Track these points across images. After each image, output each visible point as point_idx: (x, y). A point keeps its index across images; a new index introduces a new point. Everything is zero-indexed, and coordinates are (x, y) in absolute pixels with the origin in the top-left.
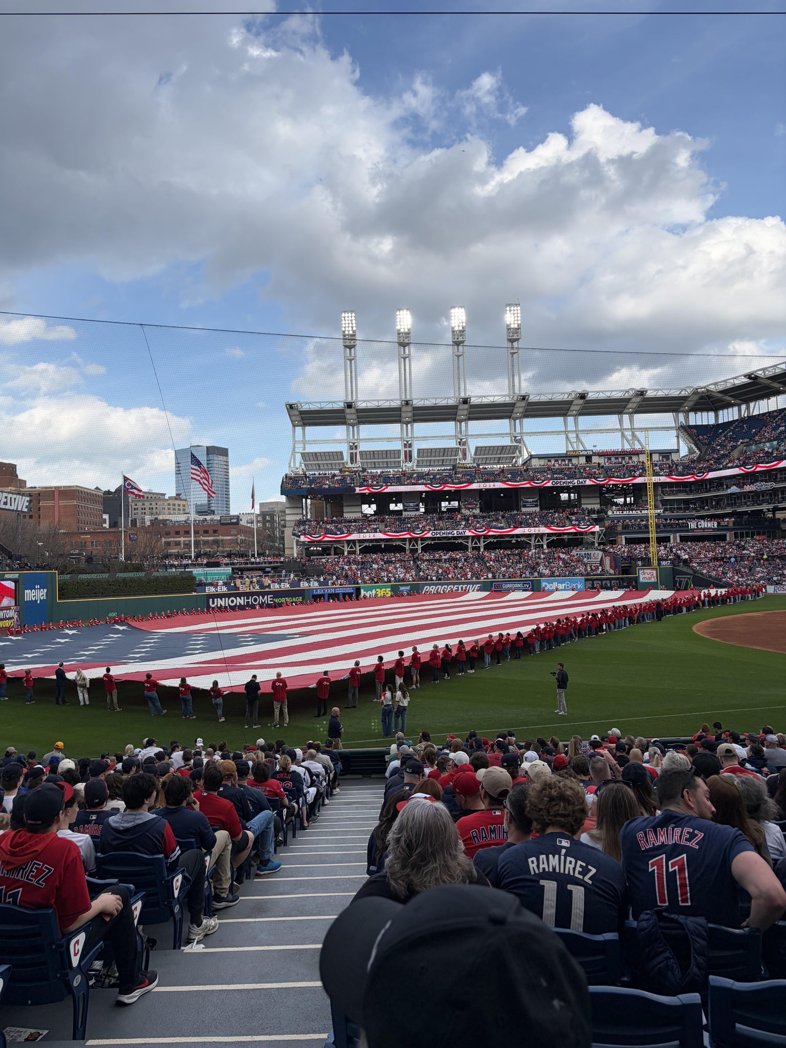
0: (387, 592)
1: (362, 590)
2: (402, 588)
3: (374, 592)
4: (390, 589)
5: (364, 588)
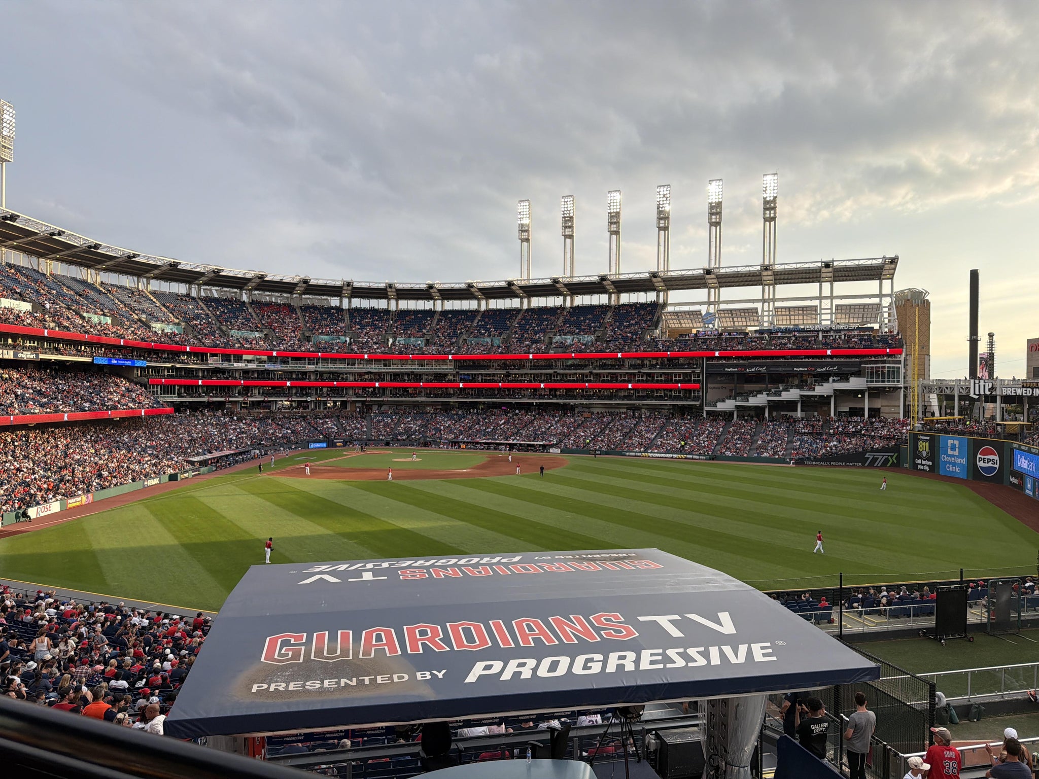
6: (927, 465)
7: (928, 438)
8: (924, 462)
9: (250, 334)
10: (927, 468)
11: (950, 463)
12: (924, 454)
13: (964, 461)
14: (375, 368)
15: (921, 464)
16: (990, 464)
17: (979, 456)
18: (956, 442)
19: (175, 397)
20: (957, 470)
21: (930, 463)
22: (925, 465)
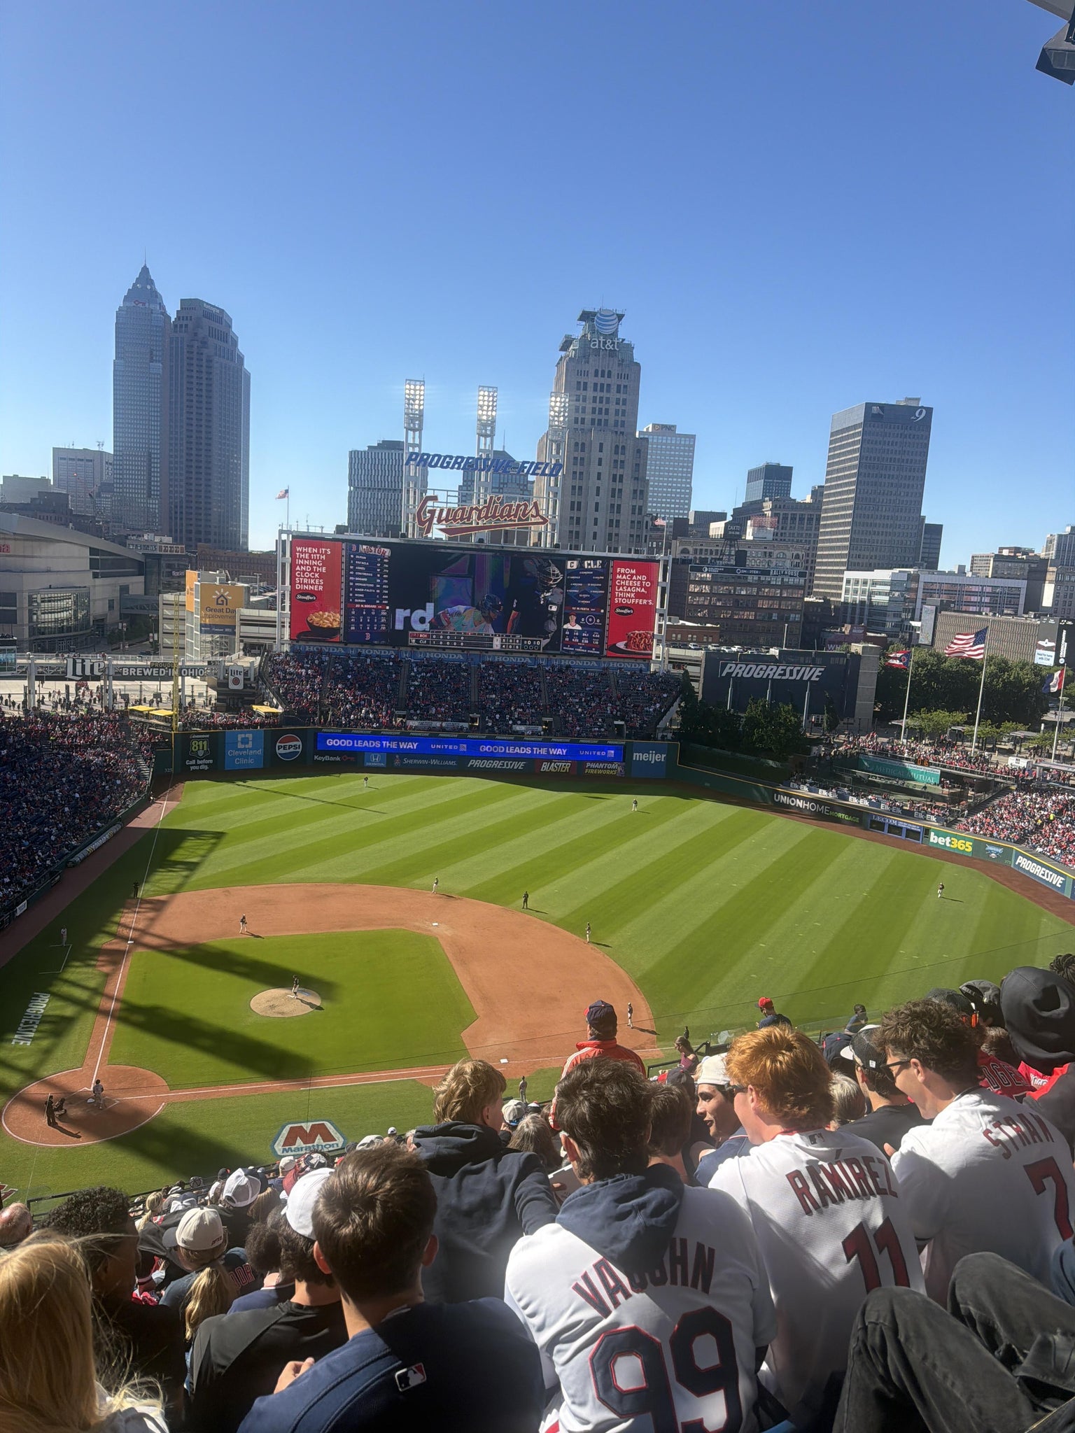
0: (967, 845)
1: (932, 834)
2: (989, 848)
3: (948, 839)
4: (971, 844)
5: (934, 831)
6: (205, 764)
7: (208, 736)
8: (199, 762)
10: (206, 768)
11: (239, 756)
12: (201, 753)
13: (260, 752)
15: (196, 765)
16: (292, 750)
17: (278, 744)
18: (251, 735)
20: (251, 761)
21: (211, 761)
22: (204, 764)
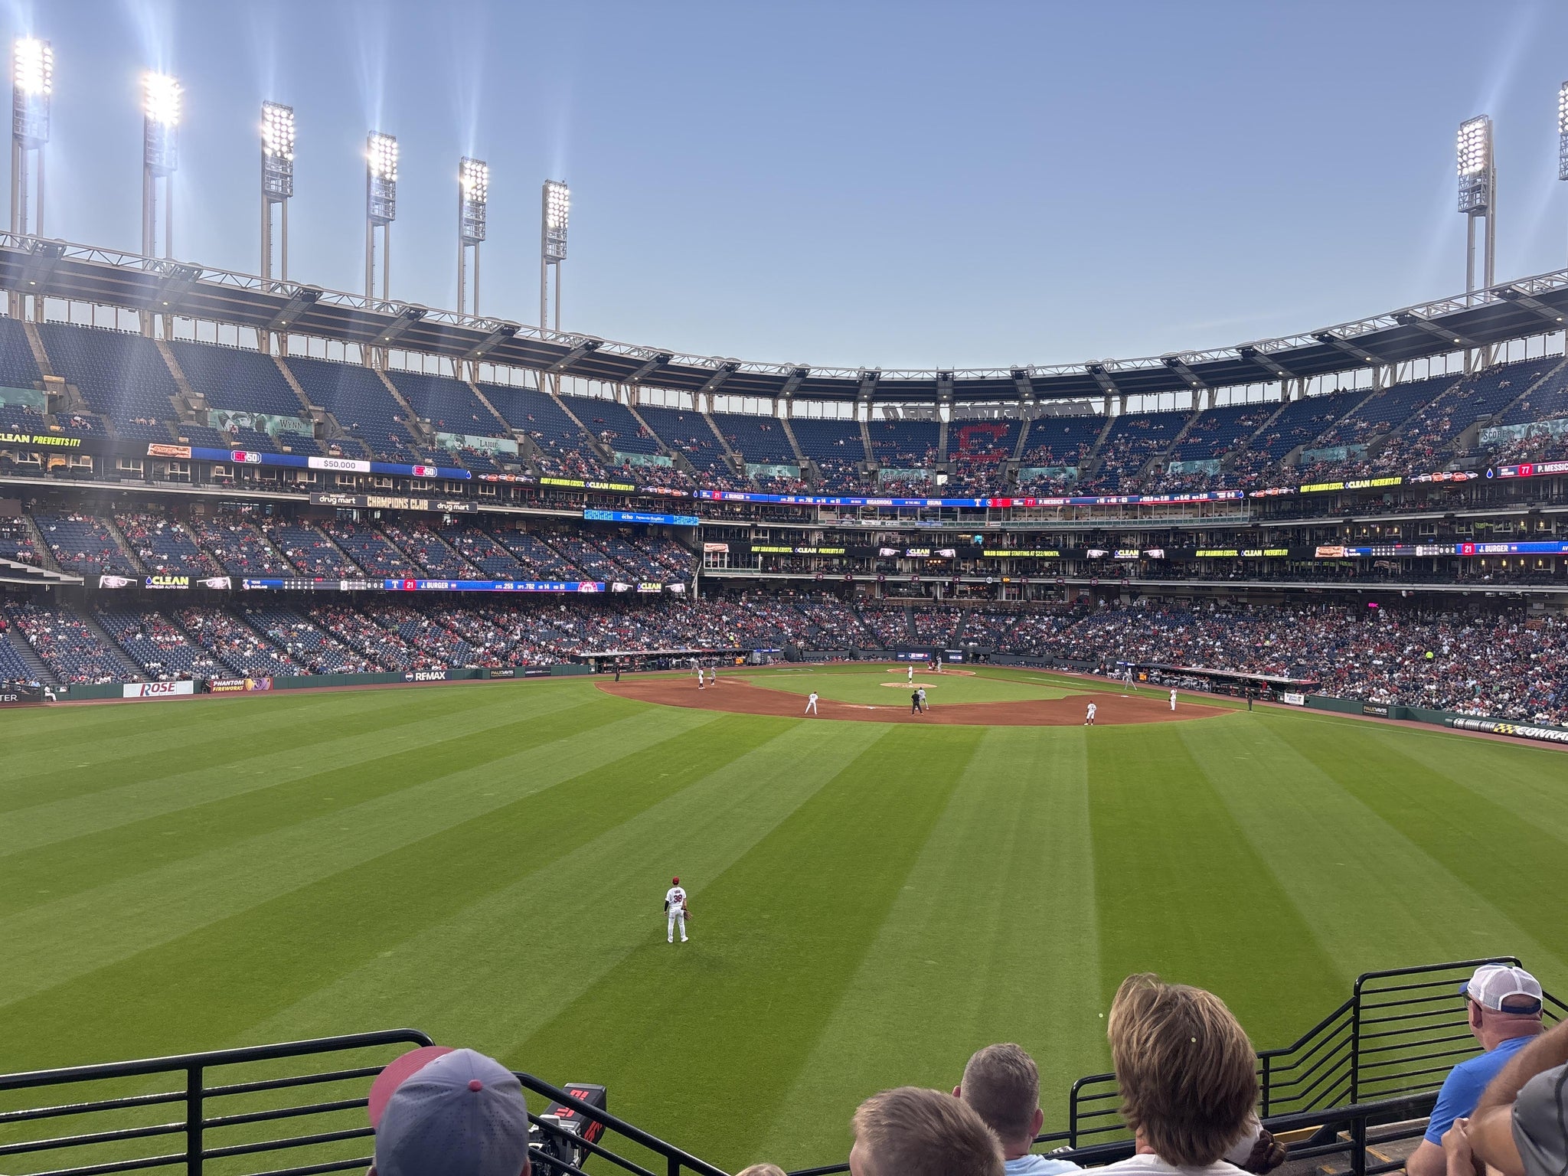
9: (913, 473)
14: (1107, 523)
19: (755, 571)
